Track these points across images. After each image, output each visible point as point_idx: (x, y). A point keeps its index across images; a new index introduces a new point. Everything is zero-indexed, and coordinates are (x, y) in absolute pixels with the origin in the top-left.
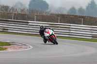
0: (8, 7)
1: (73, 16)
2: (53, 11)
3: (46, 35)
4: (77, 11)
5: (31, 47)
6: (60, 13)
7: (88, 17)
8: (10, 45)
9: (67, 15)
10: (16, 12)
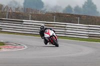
0: (2, 6)
1: (69, 14)
2: (48, 10)
3: (46, 36)
4: (73, 10)
5: (25, 46)
6: (55, 12)
7: (84, 16)
8: (4, 44)
9: (63, 14)
10: (10, 11)
